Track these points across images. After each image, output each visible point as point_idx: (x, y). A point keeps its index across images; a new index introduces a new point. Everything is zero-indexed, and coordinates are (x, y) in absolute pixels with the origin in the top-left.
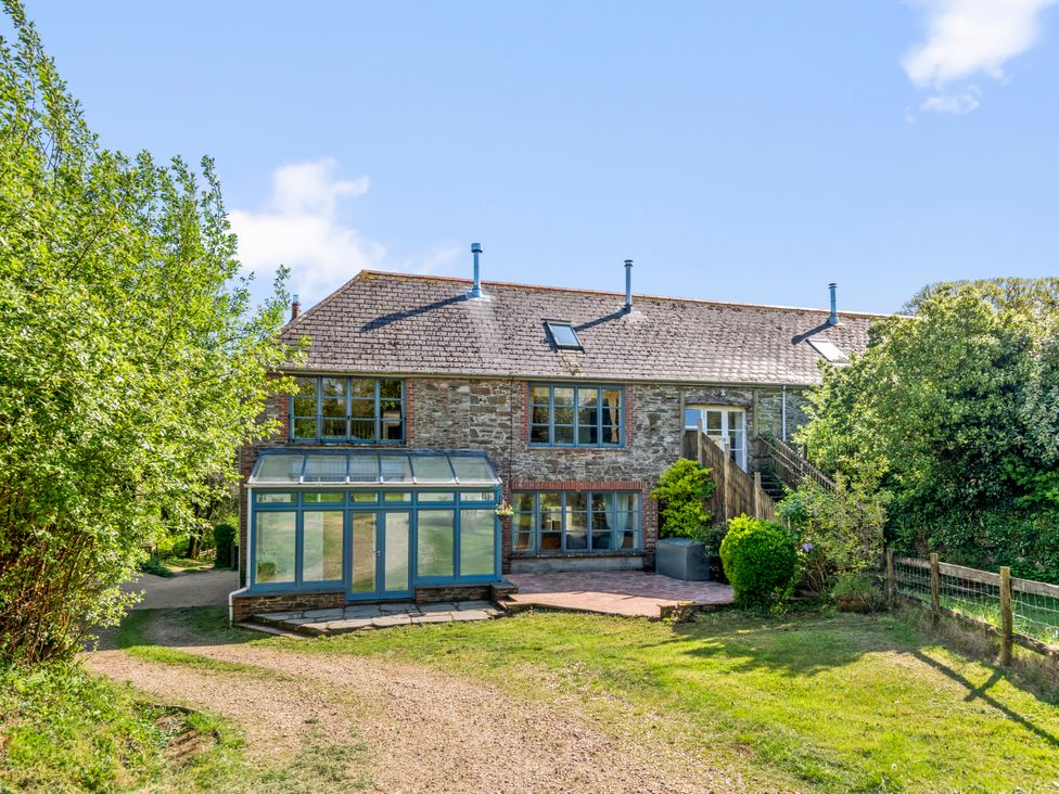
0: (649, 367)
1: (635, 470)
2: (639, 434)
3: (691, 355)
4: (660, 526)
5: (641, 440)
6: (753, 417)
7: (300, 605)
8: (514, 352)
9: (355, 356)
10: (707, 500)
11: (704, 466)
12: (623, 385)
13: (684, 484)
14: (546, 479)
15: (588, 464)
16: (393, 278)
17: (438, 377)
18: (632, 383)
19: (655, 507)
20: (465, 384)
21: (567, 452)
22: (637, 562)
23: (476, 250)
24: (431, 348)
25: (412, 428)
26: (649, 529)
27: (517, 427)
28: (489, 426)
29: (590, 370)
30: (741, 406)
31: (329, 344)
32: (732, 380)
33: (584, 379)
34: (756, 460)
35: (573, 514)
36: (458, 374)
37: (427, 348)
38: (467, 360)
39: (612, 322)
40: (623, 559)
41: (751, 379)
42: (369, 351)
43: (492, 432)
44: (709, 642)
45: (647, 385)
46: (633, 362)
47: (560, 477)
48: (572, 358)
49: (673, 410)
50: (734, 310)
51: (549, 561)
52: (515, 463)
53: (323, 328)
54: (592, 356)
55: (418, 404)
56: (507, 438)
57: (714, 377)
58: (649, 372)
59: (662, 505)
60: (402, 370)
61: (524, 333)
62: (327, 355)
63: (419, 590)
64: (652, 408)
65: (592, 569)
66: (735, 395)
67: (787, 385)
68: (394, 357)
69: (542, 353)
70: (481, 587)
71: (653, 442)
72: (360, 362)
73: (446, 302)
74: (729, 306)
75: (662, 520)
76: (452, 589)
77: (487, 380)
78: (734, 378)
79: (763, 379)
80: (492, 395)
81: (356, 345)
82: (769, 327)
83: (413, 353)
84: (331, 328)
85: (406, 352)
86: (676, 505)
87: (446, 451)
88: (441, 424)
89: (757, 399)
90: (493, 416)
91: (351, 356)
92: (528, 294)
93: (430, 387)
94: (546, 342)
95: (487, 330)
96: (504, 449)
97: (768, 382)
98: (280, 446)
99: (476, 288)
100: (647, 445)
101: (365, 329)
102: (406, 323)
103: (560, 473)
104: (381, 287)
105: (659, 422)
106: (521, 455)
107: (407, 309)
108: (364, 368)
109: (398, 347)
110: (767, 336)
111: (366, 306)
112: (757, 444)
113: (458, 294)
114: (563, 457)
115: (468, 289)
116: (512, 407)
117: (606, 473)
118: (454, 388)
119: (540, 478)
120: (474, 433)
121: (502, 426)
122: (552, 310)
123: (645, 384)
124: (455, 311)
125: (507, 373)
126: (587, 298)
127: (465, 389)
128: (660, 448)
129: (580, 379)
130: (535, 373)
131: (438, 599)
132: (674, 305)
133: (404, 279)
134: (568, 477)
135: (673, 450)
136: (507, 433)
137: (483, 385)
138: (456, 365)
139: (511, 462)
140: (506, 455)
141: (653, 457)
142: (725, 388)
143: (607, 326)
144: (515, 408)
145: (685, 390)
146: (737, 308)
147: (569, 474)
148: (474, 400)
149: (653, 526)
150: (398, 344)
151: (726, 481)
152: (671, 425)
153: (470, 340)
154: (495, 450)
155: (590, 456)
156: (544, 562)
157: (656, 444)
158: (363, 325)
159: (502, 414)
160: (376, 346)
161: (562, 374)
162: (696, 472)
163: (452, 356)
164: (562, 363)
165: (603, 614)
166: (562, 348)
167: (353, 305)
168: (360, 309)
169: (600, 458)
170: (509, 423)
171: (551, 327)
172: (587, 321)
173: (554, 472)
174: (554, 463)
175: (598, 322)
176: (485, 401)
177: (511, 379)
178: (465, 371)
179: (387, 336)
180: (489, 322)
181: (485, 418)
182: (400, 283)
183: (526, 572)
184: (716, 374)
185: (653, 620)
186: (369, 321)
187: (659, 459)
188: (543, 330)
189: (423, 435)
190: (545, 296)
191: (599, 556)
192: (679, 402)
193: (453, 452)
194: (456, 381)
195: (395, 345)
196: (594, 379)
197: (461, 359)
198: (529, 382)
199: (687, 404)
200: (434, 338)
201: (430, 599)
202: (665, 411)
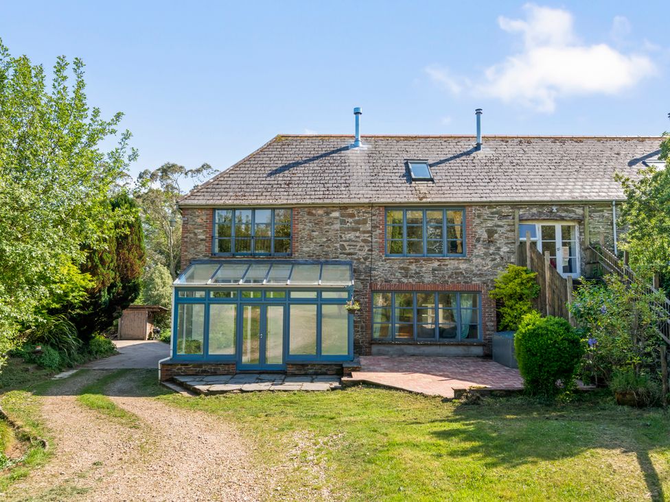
0: (488, 191)
1: (475, 275)
2: (478, 245)
3: (527, 180)
4: (498, 322)
5: (480, 250)
6: (584, 229)
7: (204, 371)
8: (377, 185)
9: (258, 194)
10: (534, 300)
11: (532, 271)
12: (464, 206)
13: (513, 286)
14: (399, 282)
15: (434, 270)
16: (298, 138)
17: (315, 206)
18: (471, 204)
19: (493, 305)
20: (336, 211)
21: (417, 261)
22: (479, 350)
23: (357, 113)
24: (314, 186)
25: (296, 244)
26: (488, 324)
27: (376, 242)
28: (354, 241)
29: (436, 196)
30: (573, 220)
31: (243, 186)
32: (563, 198)
33: (430, 203)
34: (588, 266)
35: (443, 309)
36: (330, 204)
37: (311, 186)
38: (339, 192)
39: (464, 158)
40: (465, 348)
41: (582, 196)
42: (269, 190)
43: (357, 246)
44: (467, 425)
45: (485, 206)
46: (475, 188)
47: (411, 280)
48: (423, 187)
49: (509, 225)
50: (576, 142)
51: (403, 347)
52: (374, 269)
53: (242, 175)
54: (440, 185)
55: (301, 226)
56: (369, 250)
57: (547, 196)
58: (487, 195)
59: (499, 303)
60: (289, 202)
61: (388, 171)
62: (240, 194)
63: (288, 364)
64: (490, 224)
65: (438, 355)
66: (567, 211)
67: (616, 201)
68: (285, 193)
69: (400, 185)
70: (335, 365)
71: (491, 252)
72: (261, 198)
73: (333, 152)
74: (572, 139)
75: (499, 316)
76: (314, 365)
77: (353, 207)
78: (566, 196)
79: (594, 196)
80: (357, 218)
81: (261, 186)
82: (608, 153)
83: (300, 189)
84: (248, 176)
85: (296, 190)
86: (510, 304)
87: (320, 262)
88: (318, 241)
89: (587, 214)
90: (358, 234)
91: (255, 194)
92: (398, 142)
93: (310, 214)
94: (404, 176)
95: (360, 170)
96: (366, 259)
97: (598, 198)
98: (206, 258)
99: (357, 141)
100: (485, 254)
101: (270, 175)
102: (300, 168)
103: (411, 277)
104: (288, 145)
105: (496, 236)
106: (379, 264)
107: (304, 159)
108: (262, 202)
109: (291, 186)
110: (605, 161)
111: (275, 159)
112: (588, 252)
113: (343, 146)
114: (414, 265)
115: (352, 141)
116: (372, 227)
117: (450, 277)
118: (328, 214)
119: (395, 281)
120: (343, 247)
121: (365, 241)
122: (415, 152)
123: (483, 205)
124: (339, 158)
125: (367, 201)
126: (445, 141)
127: (336, 214)
128: (497, 257)
129: (426, 203)
130: (390, 200)
131: (303, 372)
132: (521, 142)
133: (306, 139)
134: (417, 280)
135: (509, 258)
136: (368, 246)
137: (350, 211)
138: (329, 196)
139: (371, 269)
140: (367, 263)
141: (491, 264)
142: (556, 205)
143: (458, 161)
144: (374, 227)
145: (519, 209)
146: (579, 140)
147: (418, 278)
148: (343, 222)
149: (492, 321)
150: (290, 184)
151: (547, 283)
152: (507, 238)
153: (344, 178)
154: (359, 259)
155: (436, 264)
156: (398, 347)
157: (493, 254)
158: (270, 172)
159: (364, 232)
160: (275, 186)
161: (411, 200)
162: (524, 276)
163: (328, 190)
164: (414, 192)
165: (410, 392)
166: (415, 180)
167: (267, 159)
168: (270, 161)
169: (444, 265)
170: (370, 239)
171: (410, 165)
172: (442, 159)
173: (406, 277)
174: (406, 269)
175: (451, 159)
176: (351, 223)
177: (371, 205)
178: (335, 201)
179: (285, 179)
180: (363, 164)
181: (351, 235)
182: (303, 141)
183: (384, 355)
184: (548, 194)
185: (446, 400)
186: (274, 169)
187: (496, 266)
188: (404, 168)
189: (304, 249)
190: (412, 142)
191: (444, 345)
192: (513, 219)
193: (327, 261)
194: (329, 208)
195: (288, 185)
196: (438, 202)
197: (334, 193)
198: (385, 207)
199: (521, 220)
200: (318, 178)
201: (296, 372)
202: (501, 227)
